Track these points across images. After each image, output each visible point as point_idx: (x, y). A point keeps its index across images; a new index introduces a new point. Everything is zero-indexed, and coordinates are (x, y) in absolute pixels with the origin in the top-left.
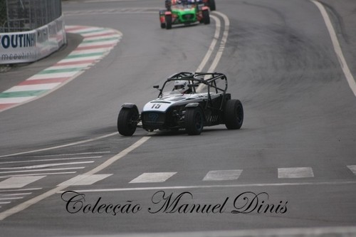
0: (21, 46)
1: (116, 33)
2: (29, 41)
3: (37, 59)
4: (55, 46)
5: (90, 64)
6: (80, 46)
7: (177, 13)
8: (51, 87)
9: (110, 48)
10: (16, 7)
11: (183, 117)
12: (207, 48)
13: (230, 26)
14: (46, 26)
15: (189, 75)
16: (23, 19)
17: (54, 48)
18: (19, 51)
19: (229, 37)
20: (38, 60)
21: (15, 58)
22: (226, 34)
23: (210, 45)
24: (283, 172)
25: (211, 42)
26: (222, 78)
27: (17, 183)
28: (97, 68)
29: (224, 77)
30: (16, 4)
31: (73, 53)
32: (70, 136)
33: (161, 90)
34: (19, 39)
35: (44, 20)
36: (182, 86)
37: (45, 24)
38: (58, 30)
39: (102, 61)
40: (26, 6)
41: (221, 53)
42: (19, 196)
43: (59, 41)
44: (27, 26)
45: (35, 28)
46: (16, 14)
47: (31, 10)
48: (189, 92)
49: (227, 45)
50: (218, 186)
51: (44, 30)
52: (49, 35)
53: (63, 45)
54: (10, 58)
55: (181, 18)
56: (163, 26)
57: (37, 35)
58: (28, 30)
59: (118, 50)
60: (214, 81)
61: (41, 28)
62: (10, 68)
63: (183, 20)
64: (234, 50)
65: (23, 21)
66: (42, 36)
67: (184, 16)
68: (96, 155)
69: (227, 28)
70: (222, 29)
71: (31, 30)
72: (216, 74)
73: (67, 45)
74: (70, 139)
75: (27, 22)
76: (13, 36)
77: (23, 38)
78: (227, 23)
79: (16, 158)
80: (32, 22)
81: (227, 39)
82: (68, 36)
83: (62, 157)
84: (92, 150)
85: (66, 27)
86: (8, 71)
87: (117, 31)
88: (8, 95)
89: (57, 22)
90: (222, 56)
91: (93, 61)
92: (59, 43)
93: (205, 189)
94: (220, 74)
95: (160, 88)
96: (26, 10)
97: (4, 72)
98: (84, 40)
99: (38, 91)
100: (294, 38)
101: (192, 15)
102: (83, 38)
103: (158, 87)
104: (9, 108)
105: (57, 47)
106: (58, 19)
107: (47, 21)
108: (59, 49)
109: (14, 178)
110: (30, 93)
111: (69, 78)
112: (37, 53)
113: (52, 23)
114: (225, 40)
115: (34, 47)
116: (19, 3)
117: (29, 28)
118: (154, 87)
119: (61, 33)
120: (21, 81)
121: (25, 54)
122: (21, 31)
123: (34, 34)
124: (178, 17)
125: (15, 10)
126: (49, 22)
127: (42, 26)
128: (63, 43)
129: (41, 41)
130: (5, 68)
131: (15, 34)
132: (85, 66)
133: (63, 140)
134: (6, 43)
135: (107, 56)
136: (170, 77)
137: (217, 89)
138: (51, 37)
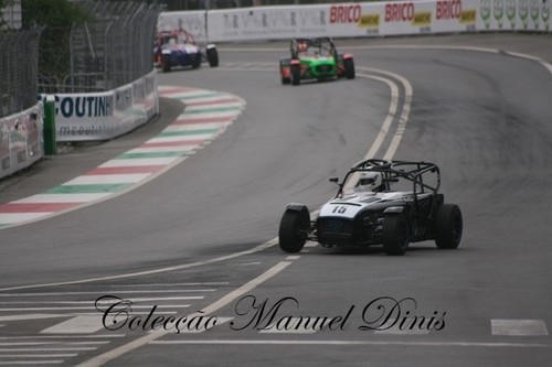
0: (90, 115)
1: (235, 101)
2: (103, 107)
3: (114, 135)
4: (141, 117)
5: (196, 146)
6: (181, 117)
7: (308, 63)
8: (137, 179)
9: (227, 123)
10: (83, 54)
11: (380, 227)
12: (378, 129)
13: (413, 96)
14: (130, 85)
15: (382, 164)
16: (93, 74)
17: (140, 120)
18: (86, 122)
19: (411, 114)
20: (116, 138)
21: (80, 132)
22: (407, 108)
23: (382, 124)
24: (499, 325)
25: (384, 120)
26: (433, 171)
27: (87, 326)
28: (206, 153)
29: (435, 169)
30: (81, 50)
31: (170, 129)
32: (165, 257)
33: (342, 186)
34: (87, 103)
35: (127, 76)
36: (371, 181)
37: (128, 82)
38: (148, 93)
39: (214, 142)
40: (100, 54)
41: (400, 137)
42: (90, 346)
43: (149, 109)
44: (99, 84)
45: (113, 88)
46: (83, 66)
47: (108, 60)
48: (382, 189)
49: (409, 125)
50: (398, 343)
51: (126, 92)
52: (133, 100)
53: (155, 116)
54: (73, 133)
55: (314, 70)
56: (286, 81)
57: (115, 98)
58: (102, 90)
59: (238, 126)
60: (420, 175)
61: (121, 89)
62: (72, 148)
63: (317, 73)
64: (420, 134)
65: (94, 77)
66: (123, 101)
67: (319, 68)
68: (207, 287)
69: (408, 100)
70: (402, 101)
71: (107, 90)
72: (423, 163)
73: (160, 115)
74: (166, 261)
75: (101, 78)
76: (78, 99)
77: (93, 103)
78: (409, 91)
79: (83, 287)
80: (109, 79)
81: (410, 117)
82: (162, 102)
83: (155, 288)
84: (201, 279)
85: (160, 88)
86: (69, 153)
87: (237, 98)
88: (69, 190)
89: (147, 80)
90: (402, 141)
91: (200, 142)
92: (148, 112)
93: (380, 346)
94: (431, 165)
95: (340, 182)
96: (98, 59)
97: (62, 153)
98: (187, 109)
99: (117, 185)
100: (513, 119)
101: (329, 67)
102: (185, 106)
103: (336, 180)
104: (71, 209)
105: (145, 118)
106: (148, 76)
107: (131, 77)
108: (148, 122)
109: (81, 318)
110: (105, 188)
111: (163, 166)
112: (115, 125)
113: (139, 81)
114: (405, 117)
115: (109, 117)
116: (87, 49)
117: (103, 87)
118: (331, 180)
119: (151, 97)
120: (90, 168)
121: (96, 127)
122: (90, 91)
123: (111, 98)
124: (309, 69)
125: (80, 59)
126: (134, 80)
127: (123, 84)
128: (153, 112)
129: (121, 108)
130: (65, 148)
131: (82, 95)
132: (189, 149)
133: (155, 262)
134: (67, 110)
135: (221, 135)
136: (355, 166)
137: (423, 186)
138: (137, 102)
